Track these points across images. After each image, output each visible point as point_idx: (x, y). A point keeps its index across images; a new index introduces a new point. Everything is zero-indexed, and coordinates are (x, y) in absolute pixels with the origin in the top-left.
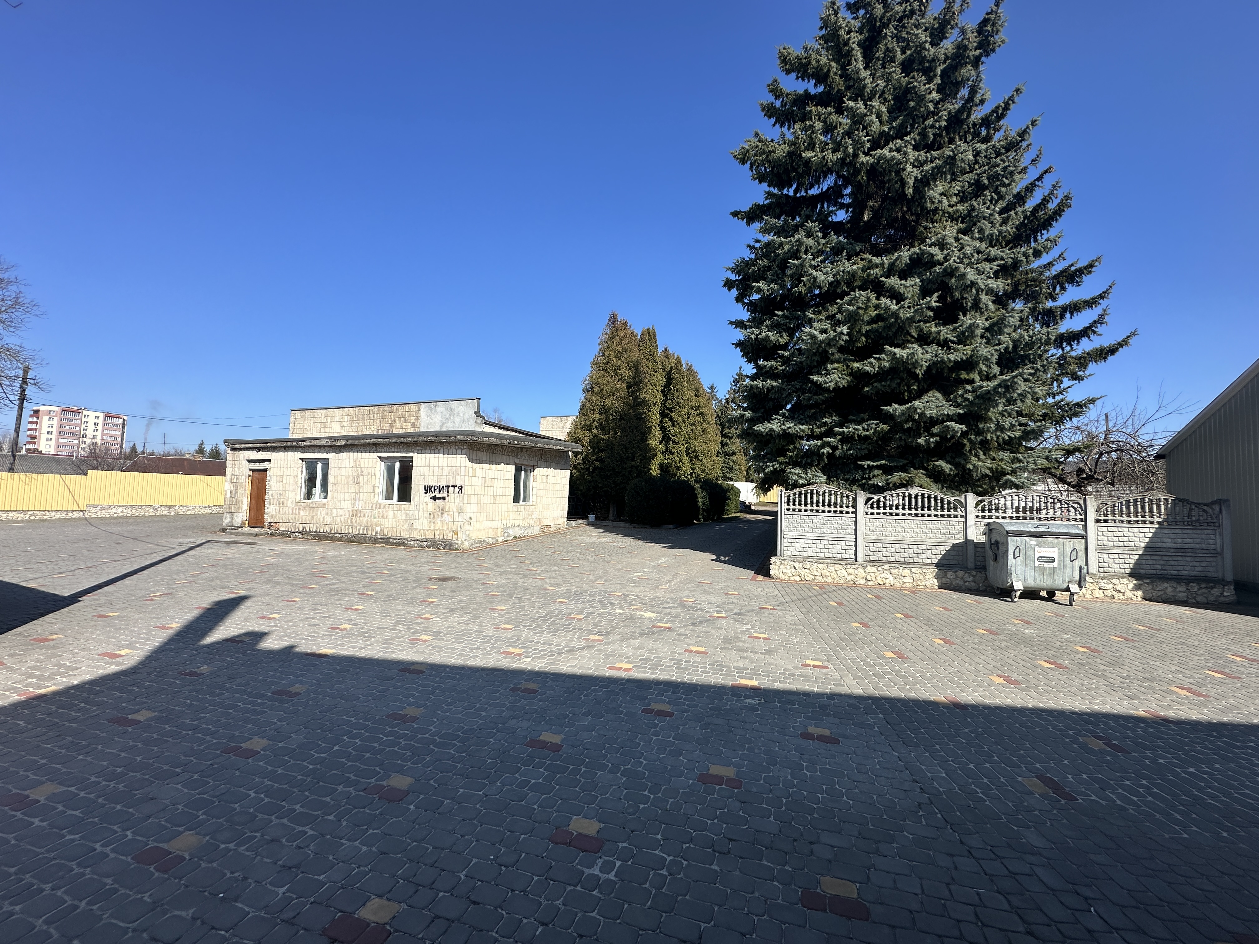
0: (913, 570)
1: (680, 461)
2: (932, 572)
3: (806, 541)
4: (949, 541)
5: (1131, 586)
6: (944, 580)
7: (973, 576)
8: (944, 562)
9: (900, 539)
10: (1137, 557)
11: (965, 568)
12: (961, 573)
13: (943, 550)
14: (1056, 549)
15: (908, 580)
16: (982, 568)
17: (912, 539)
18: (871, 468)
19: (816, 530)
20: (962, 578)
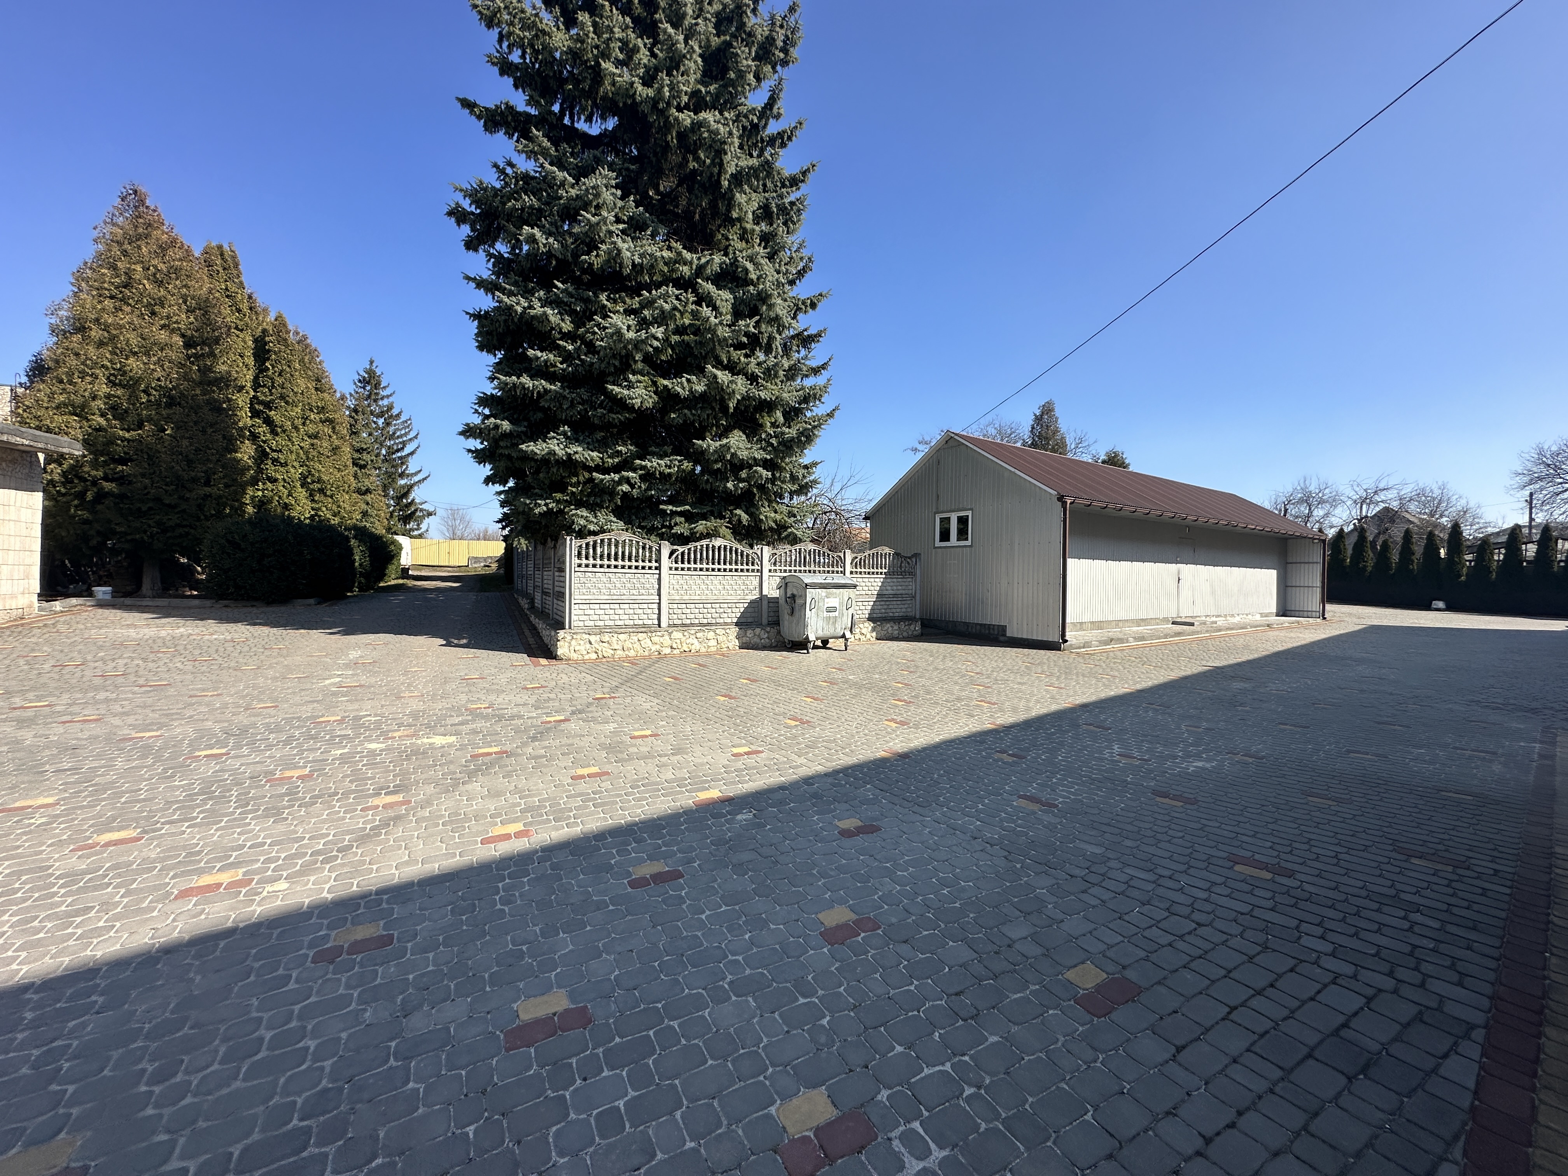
0: (718, 631)
2: (734, 631)
3: (602, 606)
4: (747, 597)
5: (870, 628)
6: (745, 640)
7: (768, 632)
8: (742, 620)
9: (703, 597)
10: (872, 603)
11: (760, 625)
12: (758, 631)
13: (742, 607)
14: (837, 600)
15: (713, 643)
16: (776, 623)
17: (715, 597)
18: (674, 513)
19: (615, 591)
20: (759, 636)
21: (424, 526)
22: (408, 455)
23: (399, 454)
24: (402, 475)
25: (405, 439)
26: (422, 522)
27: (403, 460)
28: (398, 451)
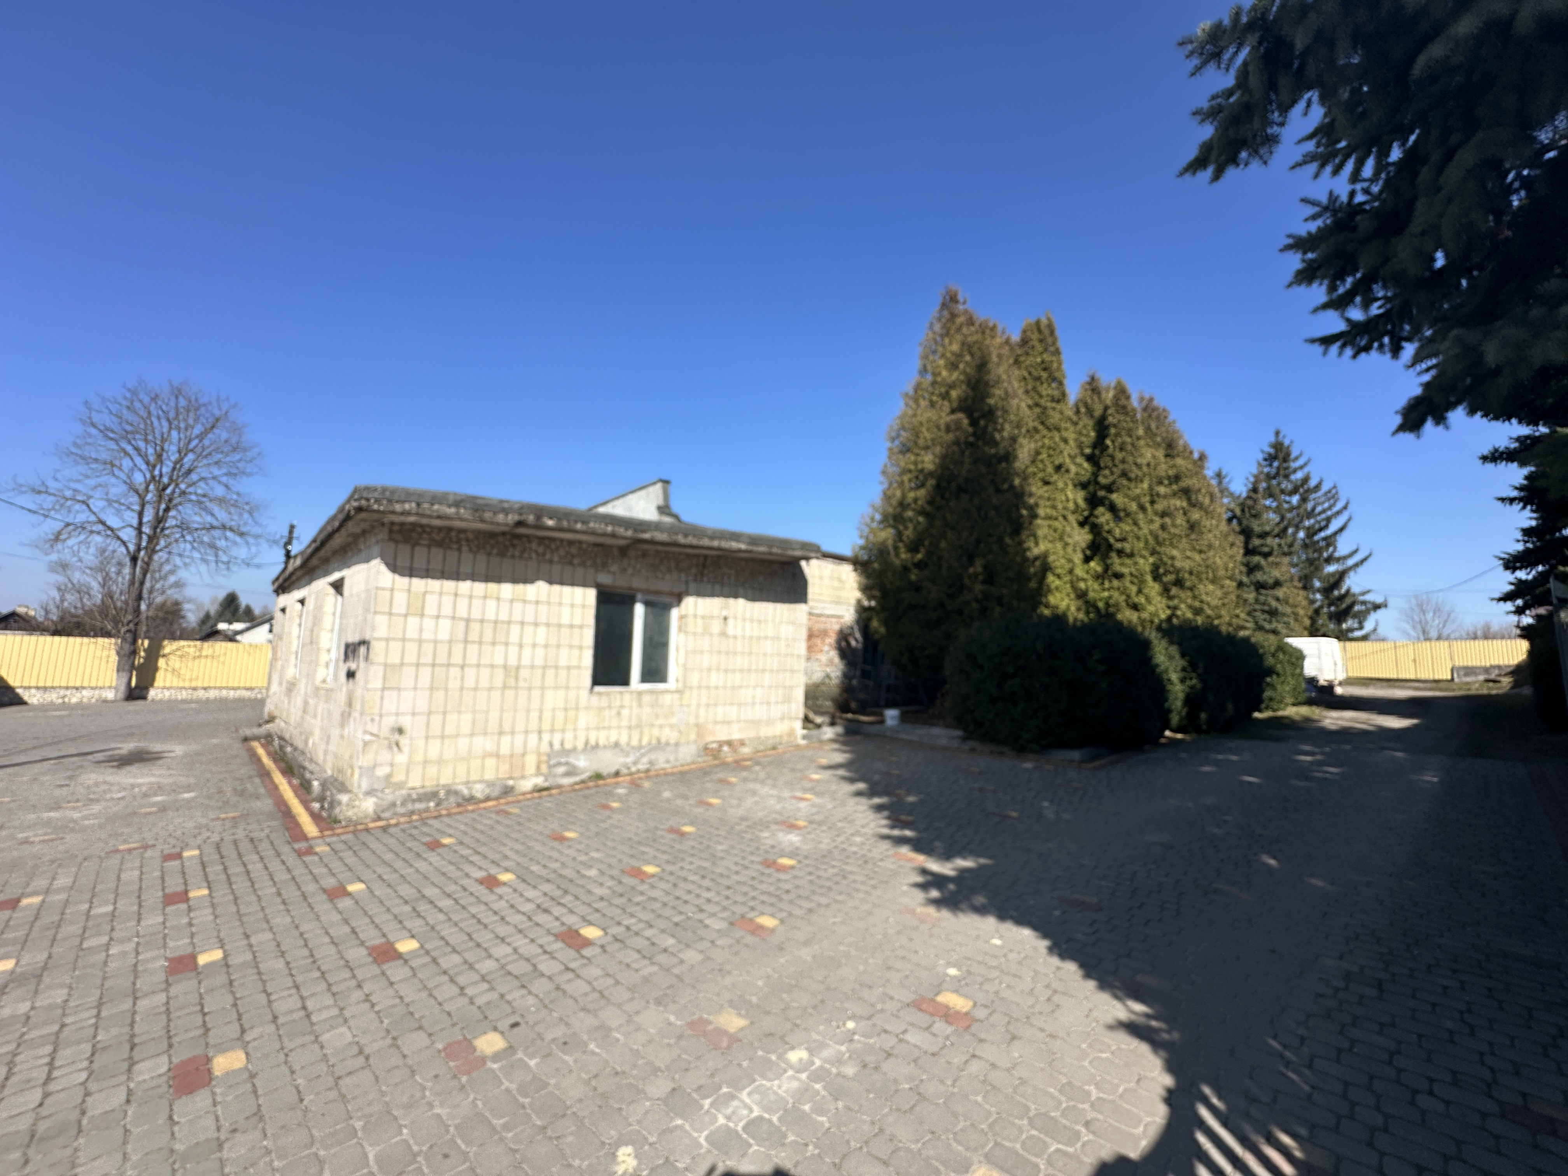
1: (1140, 591)
21: (1369, 626)
22: (1336, 533)
23: (1323, 534)
24: (1329, 560)
25: (1329, 513)
26: (1365, 619)
27: (1330, 541)
28: (1321, 529)
